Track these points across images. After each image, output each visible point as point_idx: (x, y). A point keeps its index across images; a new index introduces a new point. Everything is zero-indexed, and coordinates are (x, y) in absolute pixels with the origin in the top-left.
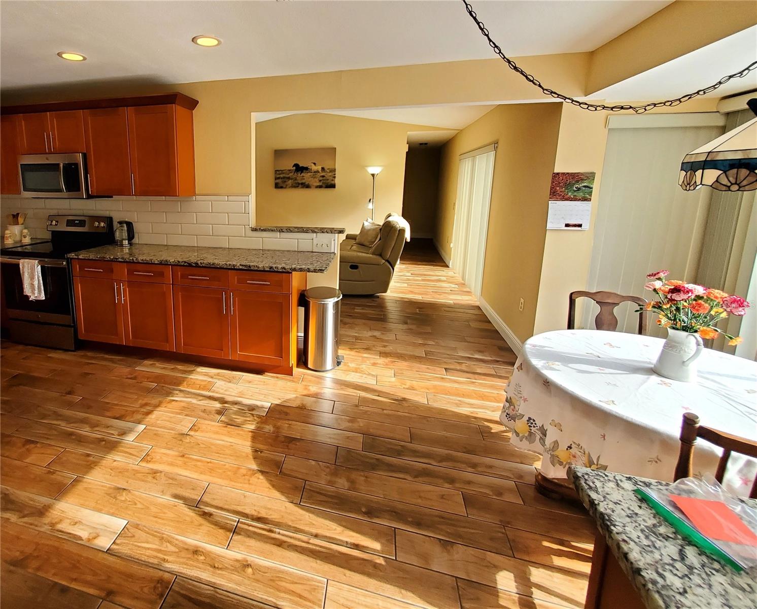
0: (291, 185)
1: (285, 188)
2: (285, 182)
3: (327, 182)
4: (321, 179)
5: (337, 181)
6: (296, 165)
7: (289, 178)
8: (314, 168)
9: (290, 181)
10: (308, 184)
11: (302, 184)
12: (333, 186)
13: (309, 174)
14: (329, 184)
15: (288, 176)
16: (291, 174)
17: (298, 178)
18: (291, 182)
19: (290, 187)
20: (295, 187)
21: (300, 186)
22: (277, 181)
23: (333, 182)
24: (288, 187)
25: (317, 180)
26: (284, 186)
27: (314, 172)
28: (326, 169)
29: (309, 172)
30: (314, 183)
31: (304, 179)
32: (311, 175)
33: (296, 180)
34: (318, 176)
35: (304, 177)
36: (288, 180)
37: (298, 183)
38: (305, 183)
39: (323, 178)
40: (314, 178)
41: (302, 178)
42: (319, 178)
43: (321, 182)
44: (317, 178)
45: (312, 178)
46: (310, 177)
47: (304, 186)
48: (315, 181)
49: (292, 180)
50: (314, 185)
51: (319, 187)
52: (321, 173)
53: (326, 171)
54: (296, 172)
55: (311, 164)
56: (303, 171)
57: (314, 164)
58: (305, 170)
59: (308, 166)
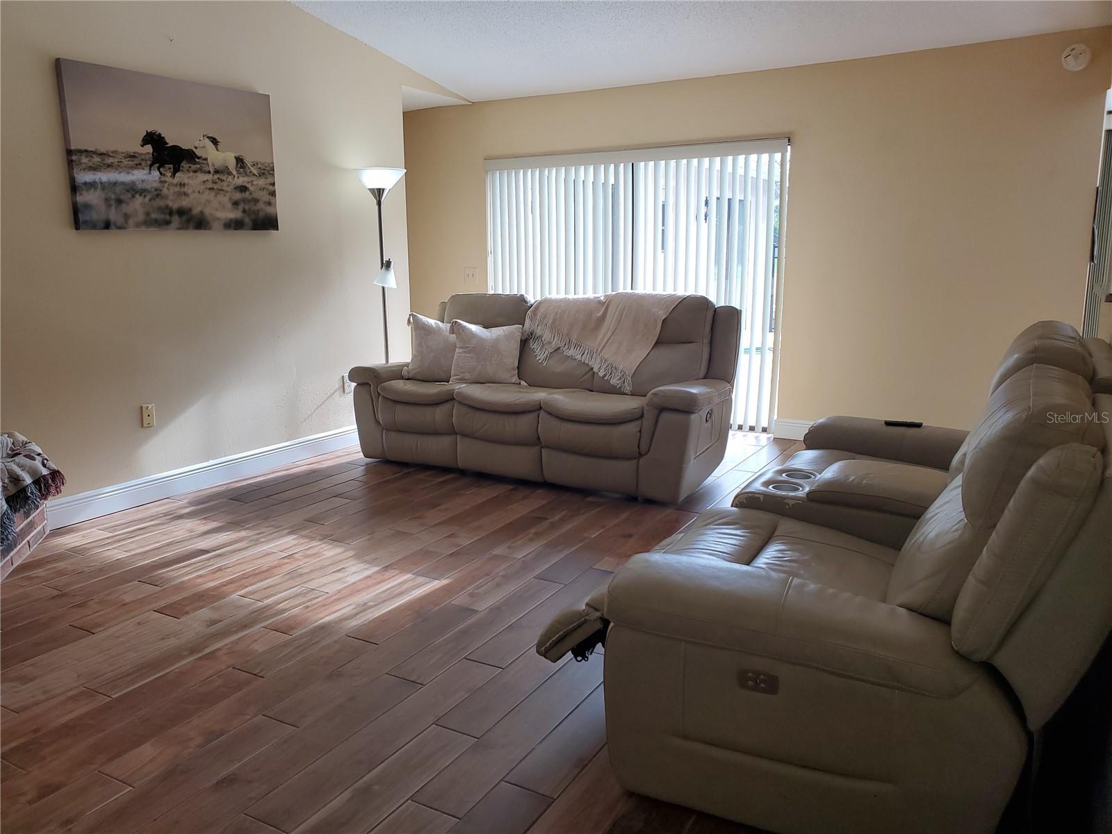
0: (141, 217)
1: (120, 228)
3: (256, 208)
4: (238, 196)
5: (282, 209)
6: (153, 139)
7: (132, 188)
8: (215, 157)
9: (139, 200)
10: (201, 212)
11: (181, 212)
12: (269, 223)
13: (202, 177)
14: (261, 214)
15: (128, 179)
16: (138, 173)
17: (165, 191)
18: (143, 205)
19: (138, 225)
20: (157, 224)
21: (176, 220)
23: (269, 210)
24: (131, 222)
25: (225, 199)
26: (119, 221)
27: (217, 172)
28: (248, 161)
29: (201, 170)
30: (216, 210)
31: (185, 194)
32: (207, 180)
33: (157, 195)
34: (229, 186)
35: (186, 187)
36: (130, 196)
37: (167, 207)
38: (190, 210)
39: (243, 193)
40: (218, 193)
41: (177, 189)
42: (231, 192)
43: (237, 209)
44: (227, 192)
45: (213, 194)
46: (203, 187)
47: (188, 221)
48: (220, 203)
49: (145, 196)
50: (219, 219)
51: (233, 225)
52: (236, 176)
53: (249, 171)
54: (157, 165)
55: (202, 139)
56: (182, 164)
57: (212, 142)
58: (184, 162)
59: (196, 148)
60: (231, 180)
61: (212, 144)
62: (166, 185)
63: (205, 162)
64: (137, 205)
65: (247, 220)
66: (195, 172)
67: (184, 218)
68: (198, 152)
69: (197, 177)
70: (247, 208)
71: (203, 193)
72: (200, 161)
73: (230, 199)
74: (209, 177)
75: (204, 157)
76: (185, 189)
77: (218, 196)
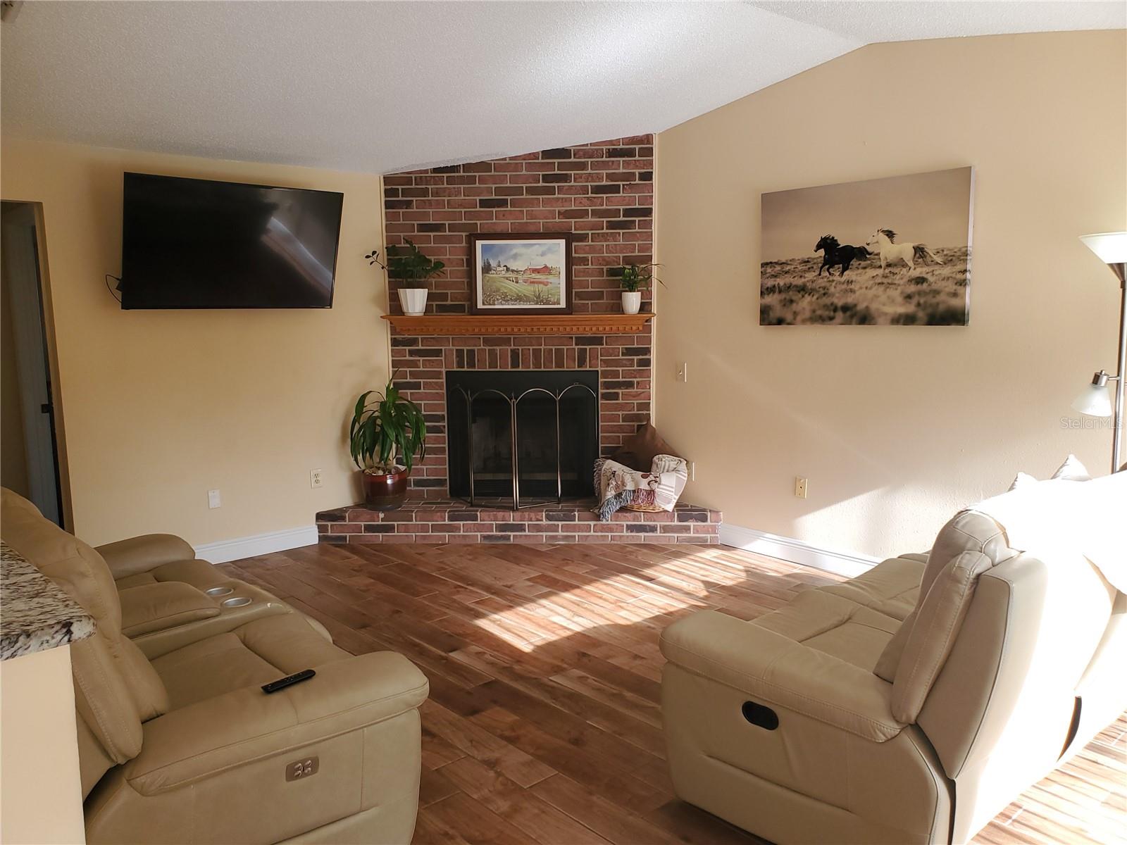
0: (807, 314)
1: (789, 324)
2: (792, 301)
3: (934, 301)
4: (912, 288)
5: (971, 299)
6: (827, 244)
7: (802, 289)
8: (887, 250)
9: (808, 298)
10: (867, 307)
11: (845, 309)
12: (956, 317)
13: (871, 272)
14: (942, 308)
15: (800, 282)
16: (810, 276)
17: (832, 290)
18: (811, 303)
19: (804, 321)
20: (822, 320)
21: (840, 315)
22: (771, 299)
23: (955, 302)
24: (799, 318)
25: (896, 293)
26: (789, 317)
27: (889, 265)
28: (930, 250)
29: (873, 266)
30: (884, 305)
31: (852, 291)
32: (877, 275)
33: (824, 294)
34: (902, 279)
35: (853, 283)
36: (800, 296)
37: (832, 304)
38: (855, 305)
39: (919, 286)
40: (888, 287)
41: (844, 287)
42: (905, 285)
43: (910, 303)
44: (899, 285)
45: (882, 288)
46: (872, 282)
47: (852, 317)
48: (888, 297)
49: (813, 296)
50: (886, 314)
51: (902, 321)
52: (913, 268)
53: (930, 259)
54: (827, 267)
55: (875, 234)
56: (851, 263)
57: (887, 235)
58: (855, 260)
59: (868, 244)
60: (905, 273)
61: (887, 237)
62: (834, 284)
63: (876, 257)
64: (805, 304)
65: (921, 314)
66: (865, 268)
67: (848, 313)
68: (869, 249)
69: (866, 273)
70: (922, 301)
71: (871, 288)
72: (872, 256)
73: (902, 293)
74: (880, 272)
75: (876, 252)
76: (852, 286)
77: (888, 290)
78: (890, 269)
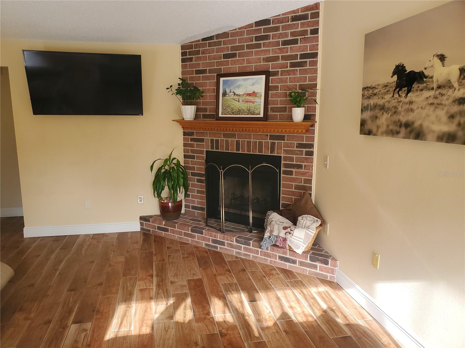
0: (384, 128)
1: (375, 135)
2: (376, 117)
4: (456, 108)
6: (399, 70)
7: (383, 108)
9: (385, 116)
10: (421, 125)
11: (407, 125)
13: (427, 94)
15: (381, 102)
16: (388, 97)
17: (400, 109)
18: (387, 120)
19: (382, 134)
20: (393, 133)
21: (403, 130)
22: (367, 115)
24: (380, 131)
25: (442, 113)
26: (374, 130)
27: (439, 87)
29: (425, 88)
30: (433, 123)
31: (412, 110)
32: (430, 96)
33: (395, 112)
34: (448, 99)
35: (413, 104)
36: (381, 113)
37: (399, 121)
38: (413, 123)
39: (461, 106)
40: (437, 108)
41: (407, 106)
42: (450, 106)
43: (452, 123)
44: (445, 105)
45: (432, 108)
46: (425, 103)
47: (411, 132)
48: (437, 117)
49: (388, 113)
50: (433, 132)
51: (445, 139)
52: (457, 88)
54: (398, 90)
55: (431, 59)
56: (413, 86)
57: (440, 59)
58: (415, 83)
59: (425, 69)
60: (451, 94)
61: (439, 61)
62: (401, 104)
63: (430, 80)
64: (384, 119)
65: (460, 134)
66: (422, 90)
67: (409, 129)
68: (426, 73)
69: (422, 94)
70: (462, 121)
71: (425, 108)
72: (428, 79)
73: (447, 112)
74: (432, 93)
75: (430, 75)
76: (412, 106)
77: (437, 110)
78: (440, 91)
